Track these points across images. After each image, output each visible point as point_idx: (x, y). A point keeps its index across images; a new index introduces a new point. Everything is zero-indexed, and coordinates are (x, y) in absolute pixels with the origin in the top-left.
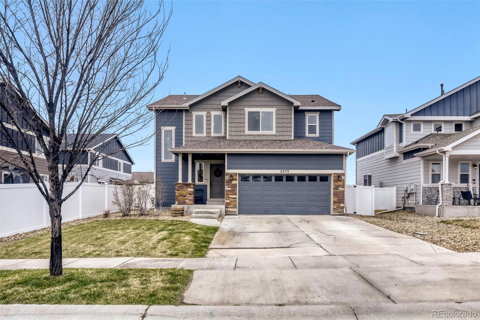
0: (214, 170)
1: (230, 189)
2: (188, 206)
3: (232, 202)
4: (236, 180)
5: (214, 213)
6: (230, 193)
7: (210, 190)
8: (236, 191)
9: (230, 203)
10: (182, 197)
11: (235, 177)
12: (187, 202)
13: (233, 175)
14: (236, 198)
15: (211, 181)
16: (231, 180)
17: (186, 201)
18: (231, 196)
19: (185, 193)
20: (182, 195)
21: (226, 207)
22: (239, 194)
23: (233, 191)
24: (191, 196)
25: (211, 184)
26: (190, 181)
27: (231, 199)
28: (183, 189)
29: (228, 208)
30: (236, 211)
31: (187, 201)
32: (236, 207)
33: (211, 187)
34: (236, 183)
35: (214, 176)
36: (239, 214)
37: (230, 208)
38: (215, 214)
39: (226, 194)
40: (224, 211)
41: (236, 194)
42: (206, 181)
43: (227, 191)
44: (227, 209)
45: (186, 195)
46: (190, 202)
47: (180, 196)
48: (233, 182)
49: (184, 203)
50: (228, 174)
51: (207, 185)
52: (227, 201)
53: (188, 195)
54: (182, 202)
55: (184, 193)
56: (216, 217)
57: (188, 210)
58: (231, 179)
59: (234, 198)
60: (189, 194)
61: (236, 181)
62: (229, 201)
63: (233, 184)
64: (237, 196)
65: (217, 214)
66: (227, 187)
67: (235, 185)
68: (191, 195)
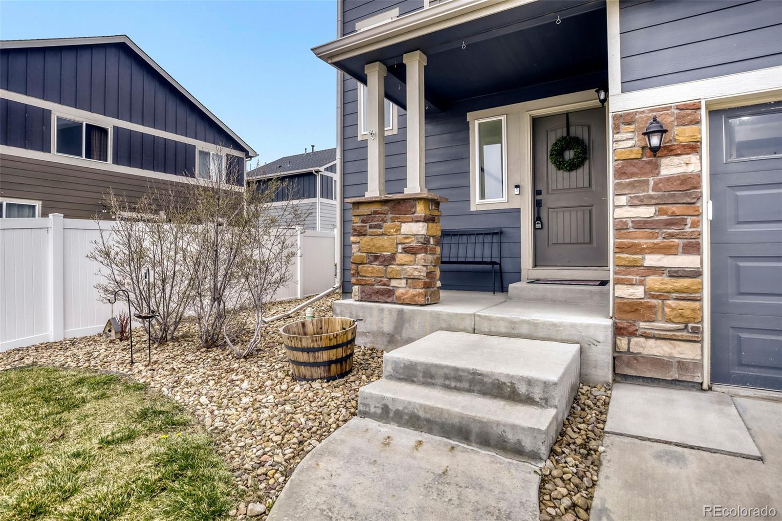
0: (552, 140)
1: (646, 212)
2: (401, 313)
3: (663, 295)
4: (693, 147)
5: (522, 389)
6: (645, 242)
7: (535, 229)
8: (695, 224)
9: (651, 307)
10: (376, 266)
11: (681, 134)
12: (399, 292)
13: (667, 120)
14: (696, 274)
15: (537, 192)
16: (655, 150)
17: (394, 283)
18: (651, 260)
19: (387, 244)
20: (376, 258)
21: (618, 331)
22: (713, 244)
23: (669, 224)
24: (414, 262)
25: (537, 205)
26: (414, 186)
27: (654, 281)
28: (380, 227)
29: (633, 334)
30: (697, 365)
31: (400, 286)
32: (696, 331)
33: (537, 218)
34: (693, 168)
35: (552, 168)
36: (718, 377)
37: (647, 337)
38: (529, 400)
39: (620, 248)
40: (602, 356)
41: (693, 248)
42: (517, 191)
43: (621, 227)
44: (623, 343)
45: (392, 258)
46: (412, 292)
47: (370, 263)
48: (670, 167)
49: (386, 294)
50: (627, 119)
51: (518, 211)
52: (624, 291)
53: (401, 258)
54: (378, 292)
55: (384, 244)
56: (528, 444)
57: (400, 333)
58: (655, 141)
59: (675, 274)
60: (408, 250)
61: (694, 158)
62: (638, 292)
63: (669, 179)
64: (703, 261)
65: (545, 402)
66: (623, 200)
67: (689, 183)
68: (415, 254)
